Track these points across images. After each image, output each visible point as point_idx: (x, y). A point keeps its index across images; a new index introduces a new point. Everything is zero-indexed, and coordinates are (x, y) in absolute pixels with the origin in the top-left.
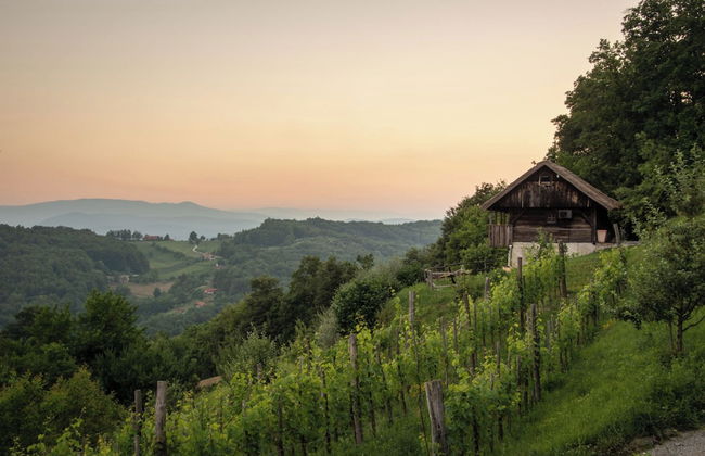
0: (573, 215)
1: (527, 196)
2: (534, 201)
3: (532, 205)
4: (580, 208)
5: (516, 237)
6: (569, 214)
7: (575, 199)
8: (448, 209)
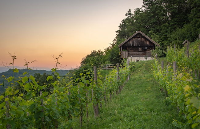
0: (147, 48)
1: (133, 42)
2: (135, 44)
3: (135, 45)
4: (149, 46)
5: (129, 55)
6: (146, 48)
7: (148, 43)
8: (83, 58)
